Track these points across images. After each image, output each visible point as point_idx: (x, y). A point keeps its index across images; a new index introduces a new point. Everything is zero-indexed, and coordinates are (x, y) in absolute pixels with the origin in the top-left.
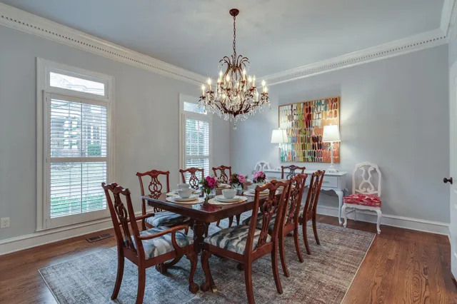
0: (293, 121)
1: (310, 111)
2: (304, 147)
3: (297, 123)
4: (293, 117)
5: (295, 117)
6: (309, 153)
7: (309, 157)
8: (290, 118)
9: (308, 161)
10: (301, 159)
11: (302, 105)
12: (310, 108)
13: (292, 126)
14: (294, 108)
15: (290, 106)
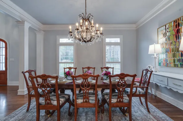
0: (167, 37)
1: (179, 26)
2: (174, 56)
3: (169, 38)
4: (166, 34)
5: (168, 34)
6: (179, 60)
7: (178, 63)
8: (165, 35)
9: (177, 66)
10: (172, 65)
11: (173, 23)
12: (179, 23)
13: (166, 40)
14: (167, 27)
15: (164, 27)
